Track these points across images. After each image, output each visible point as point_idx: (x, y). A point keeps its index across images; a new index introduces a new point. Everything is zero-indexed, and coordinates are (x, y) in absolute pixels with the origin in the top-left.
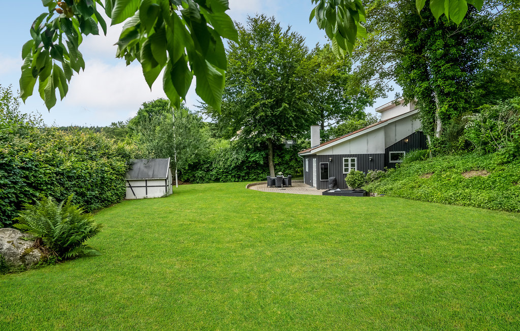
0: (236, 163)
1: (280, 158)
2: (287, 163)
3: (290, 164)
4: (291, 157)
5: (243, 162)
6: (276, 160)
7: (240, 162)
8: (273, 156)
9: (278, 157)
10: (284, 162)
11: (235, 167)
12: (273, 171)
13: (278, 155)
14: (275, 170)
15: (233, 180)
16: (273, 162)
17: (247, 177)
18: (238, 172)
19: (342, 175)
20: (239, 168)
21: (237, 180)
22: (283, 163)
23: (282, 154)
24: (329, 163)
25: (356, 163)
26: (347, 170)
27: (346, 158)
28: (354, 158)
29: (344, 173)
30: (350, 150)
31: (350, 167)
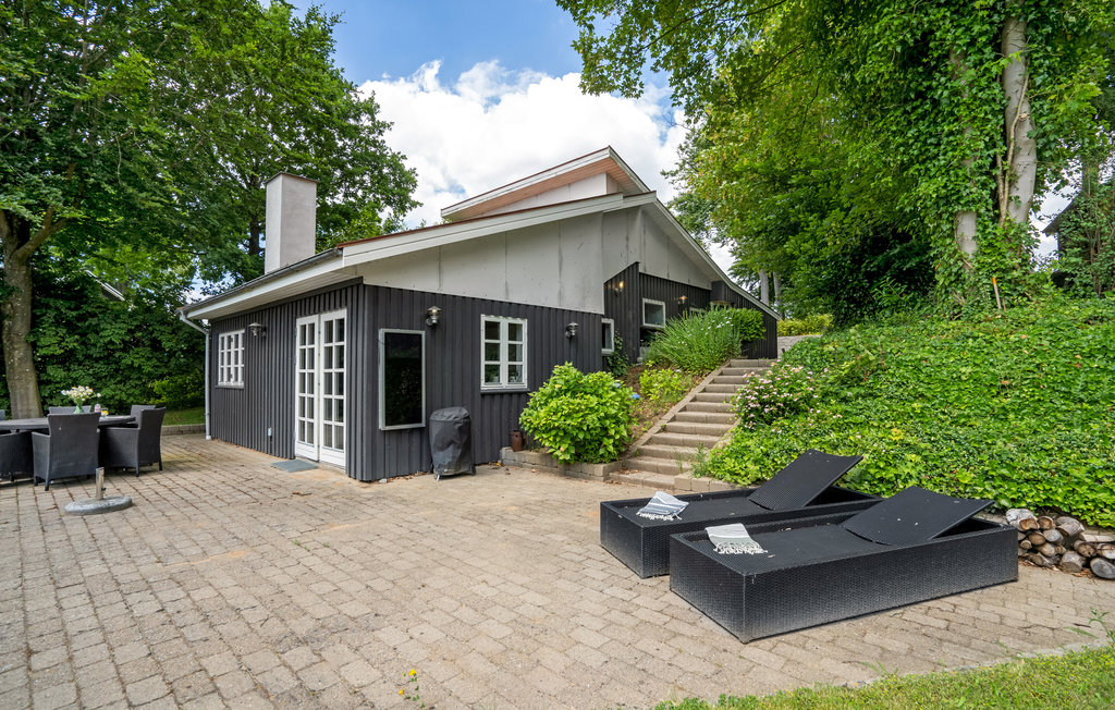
1: (70, 334)
2: (108, 357)
4: (131, 332)
6: (49, 340)
8: (35, 323)
9: (62, 331)
10: (95, 352)
12: (32, 386)
13: (61, 321)
14: (40, 383)
16: (34, 346)
19: (478, 396)
22: (88, 357)
23: (82, 318)
24: (423, 333)
25: (523, 342)
26: (493, 372)
27: (492, 319)
28: (518, 321)
29: (485, 387)
30: (506, 284)
31: (504, 362)
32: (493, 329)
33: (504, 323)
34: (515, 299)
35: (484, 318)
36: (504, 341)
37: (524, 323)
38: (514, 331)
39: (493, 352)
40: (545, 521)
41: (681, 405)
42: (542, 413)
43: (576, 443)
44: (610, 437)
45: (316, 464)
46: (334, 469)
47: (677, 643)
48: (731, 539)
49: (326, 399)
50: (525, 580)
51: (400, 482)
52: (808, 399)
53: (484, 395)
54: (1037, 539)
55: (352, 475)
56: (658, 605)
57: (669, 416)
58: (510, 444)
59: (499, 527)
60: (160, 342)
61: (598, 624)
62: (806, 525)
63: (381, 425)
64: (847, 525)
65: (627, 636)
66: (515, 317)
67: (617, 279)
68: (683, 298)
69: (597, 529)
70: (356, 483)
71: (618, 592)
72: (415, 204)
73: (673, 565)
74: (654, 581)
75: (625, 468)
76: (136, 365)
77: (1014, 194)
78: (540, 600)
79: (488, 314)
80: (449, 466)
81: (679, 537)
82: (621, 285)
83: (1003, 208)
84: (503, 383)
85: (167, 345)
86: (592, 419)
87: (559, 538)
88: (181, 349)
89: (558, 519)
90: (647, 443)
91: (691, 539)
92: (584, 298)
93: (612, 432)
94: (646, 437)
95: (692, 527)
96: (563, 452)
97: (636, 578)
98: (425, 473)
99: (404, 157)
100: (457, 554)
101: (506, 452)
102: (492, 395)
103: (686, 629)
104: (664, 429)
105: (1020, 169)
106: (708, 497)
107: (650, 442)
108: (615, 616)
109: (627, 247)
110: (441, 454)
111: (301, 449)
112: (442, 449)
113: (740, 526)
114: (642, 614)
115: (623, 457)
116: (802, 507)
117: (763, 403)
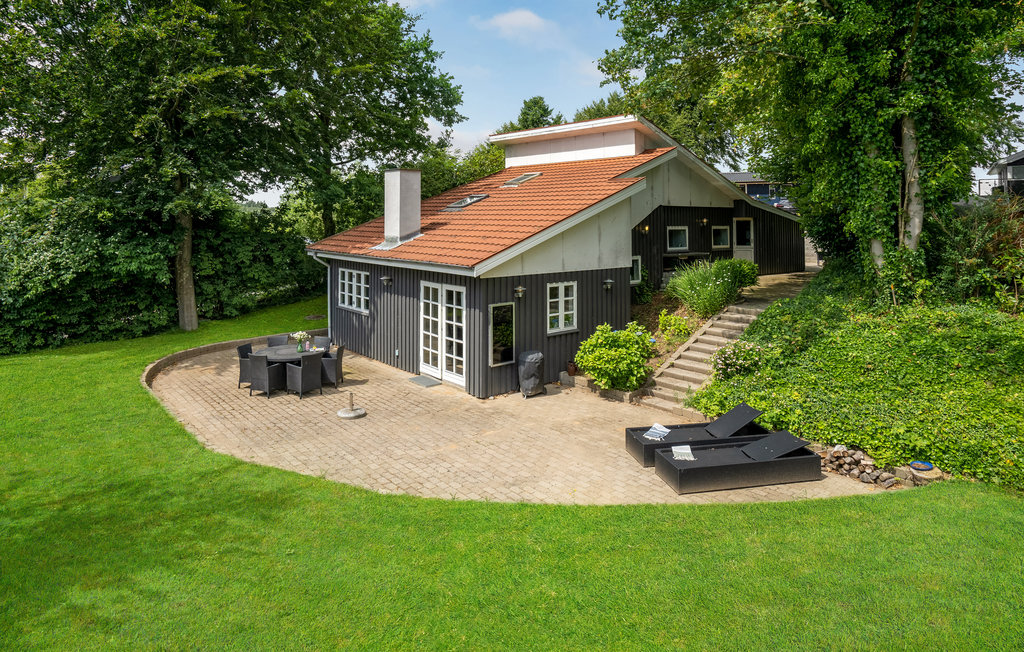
0: (47, 283)
1: (215, 257)
3: (250, 275)
5: (81, 278)
6: (206, 264)
7: (68, 277)
9: (211, 256)
11: (40, 297)
12: (194, 299)
13: (211, 248)
15: (24, 341)
17: (84, 328)
18: (49, 313)
19: (545, 339)
20: (55, 298)
21: (39, 341)
23: (223, 244)
24: (514, 304)
25: (574, 298)
26: (555, 321)
27: (554, 285)
28: (571, 283)
29: (550, 331)
30: (563, 260)
31: (561, 313)
32: (554, 293)
33: (561, 286)
34: (569, 269)
35: (549, 286)
36: (561, 299)
37: (574, 284)
38: (568, 290)
39: (555, 307)
40: (597, 433)
41: (686, 346)
42: (591, 357)
43: (612, 378)
44: (633, 375)
45: (439, 382)
46: (456, 387)
47: (654, 493)
48: (683, 453)
49: (447, 340)
50: (591, 465)
51: (501, 399)
52: (755, 364)
53: (549, 338)
54: (841, 462)
55: (472, 392)
56: (649, 479)
57: (676, 355)
58: (566, 369)
59: (572, 436)
60: (271, 259)
61: (624, 485)
62: (722, 447)
63: (491, 363)
64: (743, 449)
65: (635, 490)
66: (568, 281)
67: (643, 223)
68: (705, 221)
69: (624, 439)
70: (475, 398)
71: (632, 472)
72: (461, 119)
73: (656, 462)
74: (649, 469)
75: (645, 394)
76: (256, 278)
77: (908, 229)
78: (599, 474)
79: (551, 283)
80: (532, 389)
81: (658, 451)
82: (647, 228)
83: (901, 237)
84: (562, 328)
85: (277, 261)
86: (623, 366)
87: (605, 444)
88: (286, 263)
89: (603, 432)
90: (659, 376)
91: (663, 452)
92: (617, 258)
93: (635, 372)
94: (658, 372)
95: (666, 445)
96: (603, 383)
97: (641, 467)
98: (514, 392)
99: (452, 78)
100: (557, 451)
101: (563, 375)
102: (554, 337)
103: (659, 489)
104: (672, 365)
105: (912, 213)
106: (682, 427)
107: (661, 375)
108: (630, 482)
109: (652, 195)
110: (527, 382)
111: (424, 368)
112: (527, 379)
113: (688, 447)
114: (641, 482)
115: (644, 387)
116: (727, 437)
117: (727, 365)
